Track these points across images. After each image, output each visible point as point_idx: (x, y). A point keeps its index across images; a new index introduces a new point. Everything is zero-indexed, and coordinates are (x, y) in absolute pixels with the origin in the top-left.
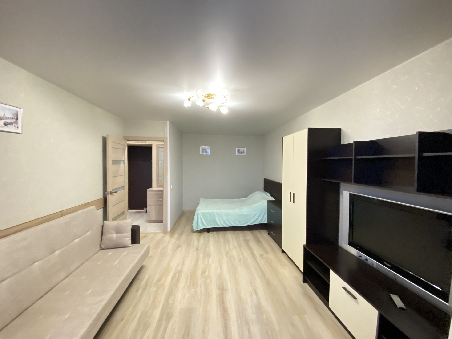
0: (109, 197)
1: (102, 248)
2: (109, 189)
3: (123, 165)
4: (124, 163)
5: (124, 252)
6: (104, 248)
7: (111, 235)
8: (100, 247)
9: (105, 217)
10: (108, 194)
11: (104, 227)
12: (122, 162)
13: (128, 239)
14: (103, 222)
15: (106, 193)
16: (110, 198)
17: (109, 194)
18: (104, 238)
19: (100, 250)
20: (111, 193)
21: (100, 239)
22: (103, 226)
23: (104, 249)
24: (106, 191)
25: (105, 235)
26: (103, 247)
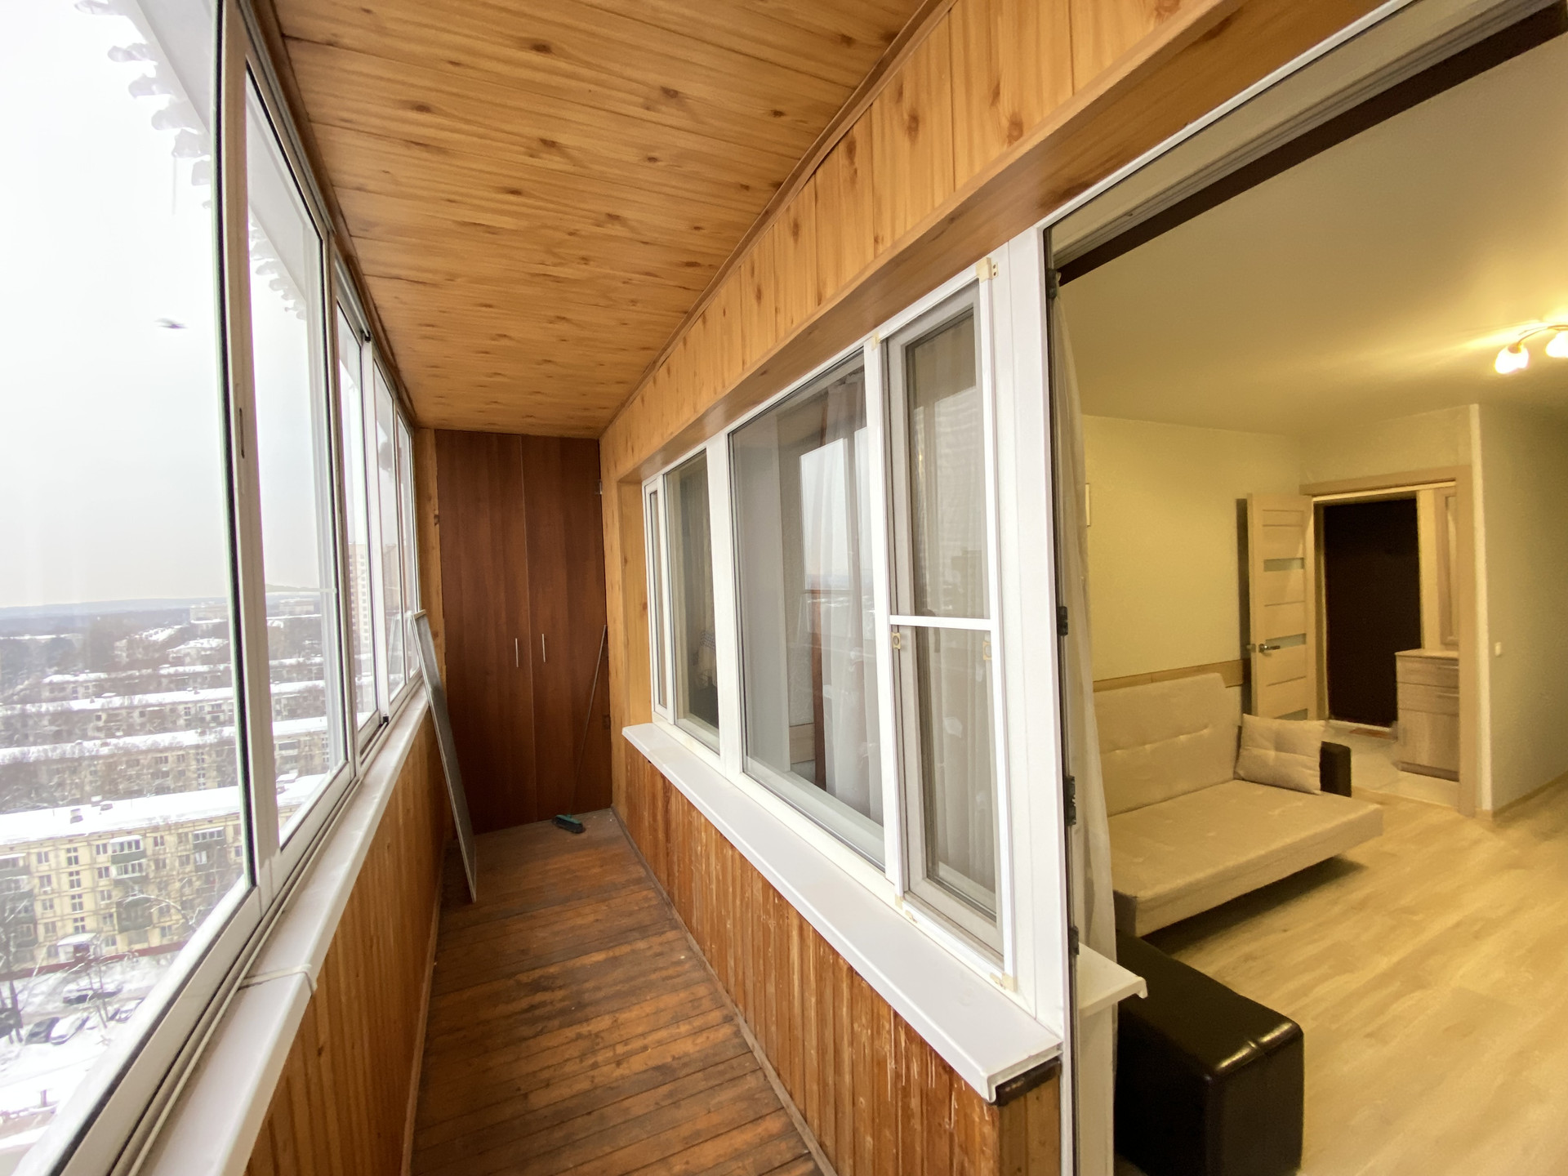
0: (1257, 659)
1: (1239, 775)
2: (1258, 637)
3: (1301, 571)
4: (1303, 566)
5: (1297, 801)
6: (1245, 778)
7: (1262, 752)
8: (1235, 772)
9: (1247, 706)
10: (1255, 651)
11: (1244, 730)
12: (1297, 564)
13: (1311, 772)
14: (1242, 717)
15: (1249, 647)
16: (1258, 661)
17: (1257, 649)
18: (1243, 752)
19: (1235, 779)
20: (1262, 650)
21: (1234, 754)
22: (1240, 728)
23: (1243, 780)
24: (1249, 643)
25: (1246, 747)
26: (1242, 773)
